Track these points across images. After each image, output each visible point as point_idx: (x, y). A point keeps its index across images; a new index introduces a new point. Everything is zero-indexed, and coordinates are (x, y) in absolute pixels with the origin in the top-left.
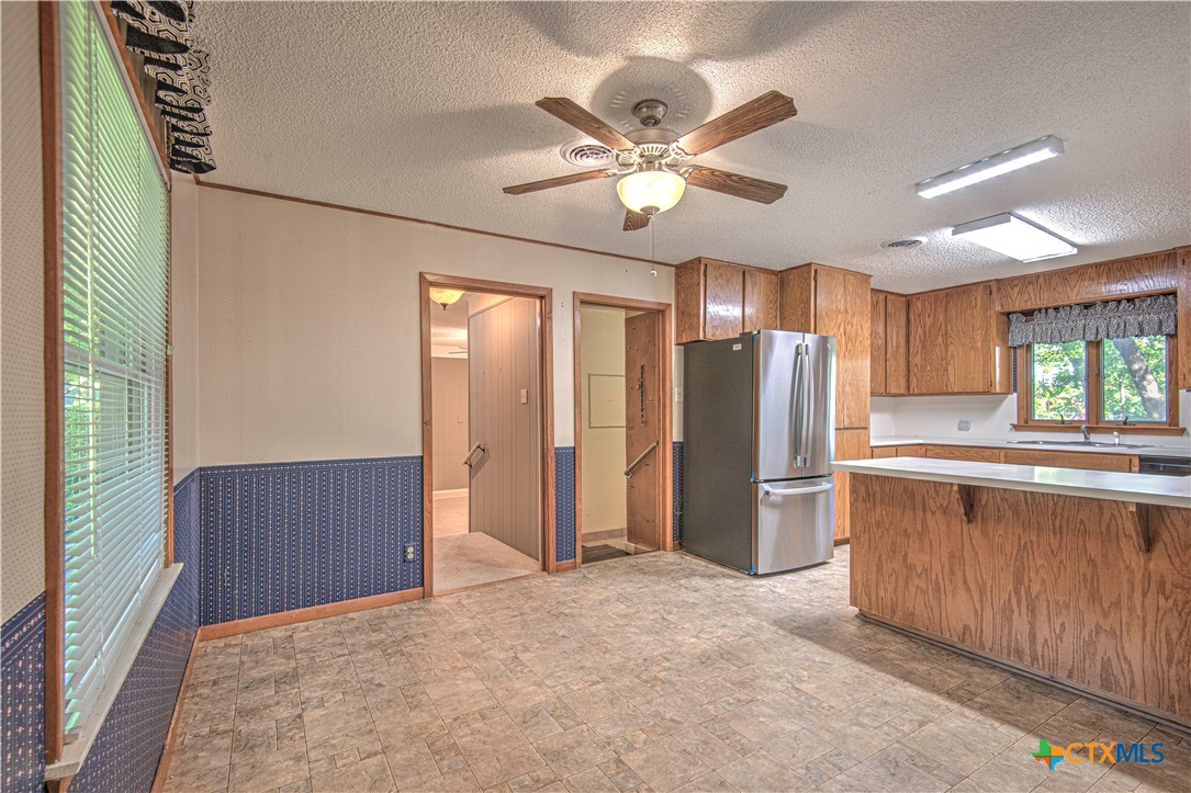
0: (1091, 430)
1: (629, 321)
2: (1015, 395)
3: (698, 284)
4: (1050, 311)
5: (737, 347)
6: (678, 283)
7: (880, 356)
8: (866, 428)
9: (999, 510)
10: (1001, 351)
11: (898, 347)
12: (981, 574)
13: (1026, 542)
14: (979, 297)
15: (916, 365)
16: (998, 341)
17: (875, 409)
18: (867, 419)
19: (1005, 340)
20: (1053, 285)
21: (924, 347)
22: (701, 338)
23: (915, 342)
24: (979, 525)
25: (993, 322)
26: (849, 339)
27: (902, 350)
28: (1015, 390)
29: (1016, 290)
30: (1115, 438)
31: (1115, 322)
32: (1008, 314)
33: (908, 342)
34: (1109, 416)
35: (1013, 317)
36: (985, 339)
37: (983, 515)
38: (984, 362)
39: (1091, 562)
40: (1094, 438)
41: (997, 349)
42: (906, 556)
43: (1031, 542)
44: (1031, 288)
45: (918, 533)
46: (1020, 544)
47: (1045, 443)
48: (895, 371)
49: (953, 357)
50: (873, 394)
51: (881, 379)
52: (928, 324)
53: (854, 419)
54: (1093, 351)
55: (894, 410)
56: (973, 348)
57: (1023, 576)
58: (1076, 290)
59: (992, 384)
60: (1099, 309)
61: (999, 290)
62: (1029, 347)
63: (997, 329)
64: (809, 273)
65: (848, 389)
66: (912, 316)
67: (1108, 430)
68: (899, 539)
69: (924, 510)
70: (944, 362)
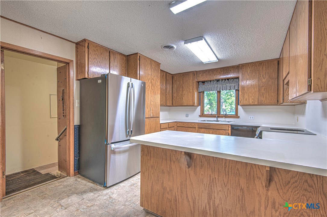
0: (218, 117)
1: (59, 69)
2: (200, 106)
3: (85, 52)
4: (209, 82)
5: (100, 81)
6: (77, 51)
7: (163, 93)
8: (158, 117)
9: (201, 162)
10: (197, 93)
11: (169, 91)
12: (194, 194)
13: (213, 179)
14: (191, 77)
15: (175, 97)
16: (196, 90)
17: (162, 110)
18: (159, 114)
19: (198, 90)
20: (210, 73)
21: (177, 91)
22: (86, 77)
23: (175, 90)
24: (193, 168)
25: (195, 84)
26: (152, 85)
27: (171, 92)
28: (200, 105)
29: (201, 74)
30: (223, 119)
31: (224, 85)
32: (199, 82)
33: (172, 89)
34: (222, 113)
35: (200, 83)
36: (193, 89)
37: (195, 164)
38: (192, 96)
39: (242, 190)
40: (219, 119)
41: (196, 92)
42: (163, 183)
43: (215, 178)
44: (204, 74)
45: (168, 172)
46: (210, 179)
47: (208, 121)
48: (169, 98)
49: (184, 94)
50: (161, 105)
51: (164, 101)
52: (178, 84)
53: (154, 114)
54: (219, 94)
55: (169, 111)
56: (190, 92)
57: (212, 195)
58: (215, 76)
59: (194, 103)
60: (220, 82)
61: (196, 74)
62: (203, 92)
63: (196, 87)
64: (137, 57)
65: (152, 103)
66: (174, 81)
67: (222, 117)
68: (160, 175)
69: (171, 161)
70: (182, 96)
